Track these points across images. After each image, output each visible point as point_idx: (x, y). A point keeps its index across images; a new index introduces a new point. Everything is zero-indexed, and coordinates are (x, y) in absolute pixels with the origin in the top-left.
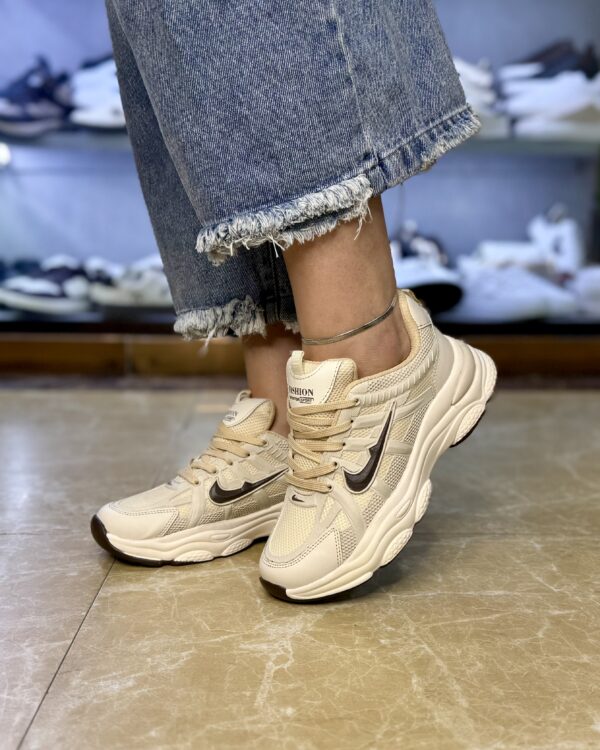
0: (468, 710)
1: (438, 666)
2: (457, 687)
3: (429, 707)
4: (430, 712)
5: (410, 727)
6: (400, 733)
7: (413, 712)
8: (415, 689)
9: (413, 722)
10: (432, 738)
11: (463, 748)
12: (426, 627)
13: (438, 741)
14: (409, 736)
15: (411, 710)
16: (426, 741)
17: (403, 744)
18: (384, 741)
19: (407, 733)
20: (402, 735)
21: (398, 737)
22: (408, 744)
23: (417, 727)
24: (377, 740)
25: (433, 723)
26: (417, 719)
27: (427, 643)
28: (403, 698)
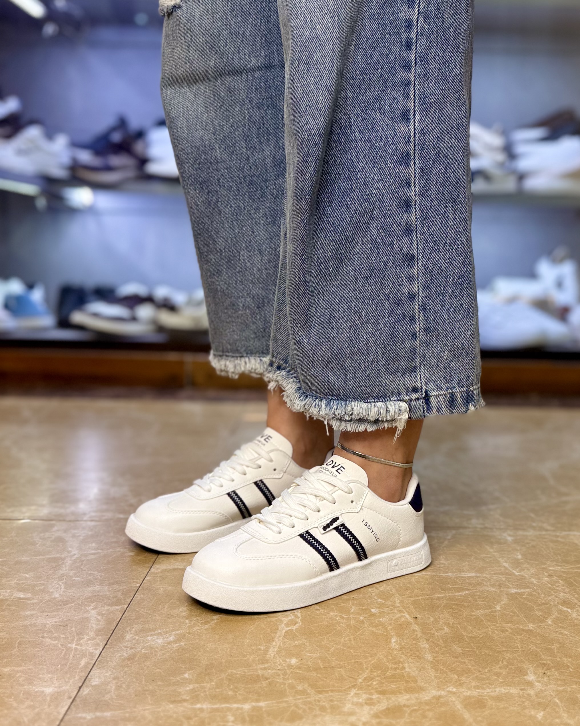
0: (431, 662)
1: (414, 630)
2: (427, 646)
4: (402, 663)
5: (385, 674)
6: (377, 678)
7: (389, 663)
8: (393, 646)
9: (388, 671)
10: (400, 683)
11: (424, 690)
12: (409, 600)
13: (405, 685)
14: (384, 681)
15: (388, 662)
16: (395, 685)
17: (377, 686)
18: (363, 684)
19: (381, 679)
20: (378, 680)
21: (375, 681)
22: (382, 686)
23: (390, 674)
24: (358, 683)
25: (403, 671)
26: (391, 668)
27: (408, 613)
28: (383, 653)
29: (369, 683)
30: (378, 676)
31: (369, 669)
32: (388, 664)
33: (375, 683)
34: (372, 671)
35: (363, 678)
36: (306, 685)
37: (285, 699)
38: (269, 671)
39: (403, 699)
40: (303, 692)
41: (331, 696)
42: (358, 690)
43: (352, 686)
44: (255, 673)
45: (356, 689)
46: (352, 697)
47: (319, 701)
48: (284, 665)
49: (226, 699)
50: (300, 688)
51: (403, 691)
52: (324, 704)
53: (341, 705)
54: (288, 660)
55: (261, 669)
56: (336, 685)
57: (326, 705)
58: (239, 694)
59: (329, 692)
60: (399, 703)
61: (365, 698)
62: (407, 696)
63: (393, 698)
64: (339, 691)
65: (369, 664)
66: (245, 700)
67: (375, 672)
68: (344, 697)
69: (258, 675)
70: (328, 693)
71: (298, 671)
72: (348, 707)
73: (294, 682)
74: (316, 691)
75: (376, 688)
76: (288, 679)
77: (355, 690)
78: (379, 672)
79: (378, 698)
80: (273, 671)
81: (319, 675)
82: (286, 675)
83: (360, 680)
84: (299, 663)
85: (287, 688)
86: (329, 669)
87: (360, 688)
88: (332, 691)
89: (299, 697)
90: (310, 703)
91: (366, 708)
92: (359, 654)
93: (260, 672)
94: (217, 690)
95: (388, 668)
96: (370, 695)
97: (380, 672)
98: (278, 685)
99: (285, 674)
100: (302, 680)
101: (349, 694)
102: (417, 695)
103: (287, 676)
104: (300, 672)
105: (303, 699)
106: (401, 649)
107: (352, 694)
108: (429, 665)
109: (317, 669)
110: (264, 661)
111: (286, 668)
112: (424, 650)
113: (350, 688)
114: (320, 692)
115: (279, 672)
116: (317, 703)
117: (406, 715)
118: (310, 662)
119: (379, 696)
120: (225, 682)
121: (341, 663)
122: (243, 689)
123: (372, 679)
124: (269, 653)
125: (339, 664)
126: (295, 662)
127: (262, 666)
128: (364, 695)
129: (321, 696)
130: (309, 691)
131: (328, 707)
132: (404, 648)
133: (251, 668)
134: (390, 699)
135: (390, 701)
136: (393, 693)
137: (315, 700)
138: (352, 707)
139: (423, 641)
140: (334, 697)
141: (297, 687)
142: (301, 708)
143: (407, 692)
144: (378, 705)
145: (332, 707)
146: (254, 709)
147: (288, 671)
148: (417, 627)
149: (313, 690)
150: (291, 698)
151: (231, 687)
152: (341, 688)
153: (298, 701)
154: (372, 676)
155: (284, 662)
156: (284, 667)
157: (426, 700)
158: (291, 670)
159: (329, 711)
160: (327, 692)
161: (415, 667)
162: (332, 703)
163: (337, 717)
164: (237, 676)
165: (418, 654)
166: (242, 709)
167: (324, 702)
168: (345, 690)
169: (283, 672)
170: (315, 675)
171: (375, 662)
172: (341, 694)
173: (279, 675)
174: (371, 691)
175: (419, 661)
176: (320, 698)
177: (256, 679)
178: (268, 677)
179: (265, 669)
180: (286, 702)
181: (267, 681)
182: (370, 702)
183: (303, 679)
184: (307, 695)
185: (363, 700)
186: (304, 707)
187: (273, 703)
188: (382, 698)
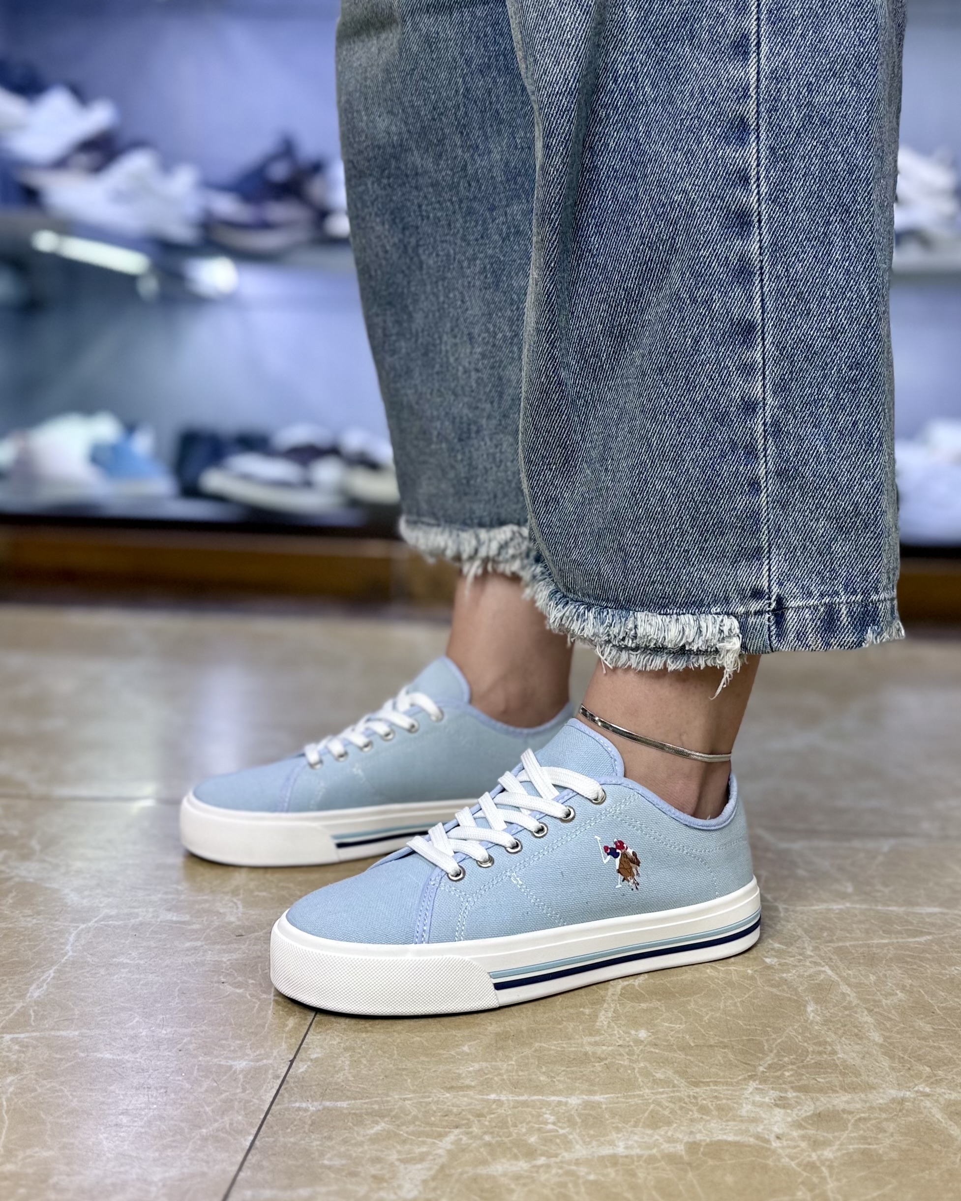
0: (881, 1046)
1: (843, 994)
2: (870, 1019)
3: (828, 1039)
4: (830, 1045)
5: (802, 1061)
6: (790, 1067)
7: (808, 1044)
8: (811, 1018)
9: (807, 1056)
10: (833, 1075)
11: (875, 1089)
12: (828, 946)
13: (841, 1079)
14: (803, 1071)
15: (806, 1041)
16: (824, 1078)
17: (793, 1079)
18: (767, 1074)
19: (798, 1067)
20: (792, 1070)
21: (788, 1070)
22: (800, 1080)
23: (813, 1061)
24: (759, 1074)
25: (835, 1058)
26: (813, 1052)
27: (830, 966)
28: (796, 1027)
29: (779, 1073)
30: (793, 1064)
31: (775, 1051)
32: (806, 1044)
33: (787, 1074)
34: (778, 1055)
35: (766, 1065)
36: (670, 1073)
37: (638, 1093)
38: (604, 1048)
39: (840, 1101)
40: (667, 1082)
41: (716, 1091)
42: (760, 1083)
43: (749, 1076)
44: (580, 1049)
45: (757, 1082)
46: (751, 1093)
47: (695, 1097)
48: (628, 1039)
49: (538, 1089)
50: (659, 1075)
51: (838, 1089)
52: (705, 1102)
53: (735, 1105)
54: (633, 1032)
55: (590, 1043)
56: (722, 1074)
57: (709, 1104)
58: (559, 1081)
59: (711, 1084)
60: (834, 1106)
61: (774, 1096)
62: (846, 1097)
63: (822, 1099)
64: (727, 1084)
65: (773, 1043)
66: (570, 1091)
67: (786, 1056)
68: (737, 1093)
69: (586, 1054)
70: (709, 1086)
71: (652, 1050)
72: (746, 1109)
73: (648, 1065)
74: (688, 1082)
75: (790, 1082)
76: (637, 1061)
77: (754, 1084)
78: (791, 1057)
79: (797, 1097)
80: (610, 1048)
81: (689, 1058)
82: (633, 1055)
83: (761, 1069)
84: (653, 1037)
85: (638, 1075)
86: (706, 1049)
87: (764, 1081)
88: (716, 1083)
89: (661, 1090)
90: (680, 1099)
91: (779, 1113)
92: (754, 1027)
93: (588, 1049)
94: (521, 1073)
95: (808, 1052)
96: (781, 1091)
97: (794, 1056)
98: (621, 1070)
99: (631, 1053)
100: (661, 1064)
101: (746, 1089)
102: (863, 1096)
103: (636, 1057)
104: (657, 1051)
105: (667, 1093)
106: (826, 1022)
107: (751, 1090)
108: (878, 1049)
109: (685, 1048)
110: (592, 1032)
111: (631, 1043)
112: (866, 1026)
113: (745, 1079)
114: (696, 1084)
115: (621, 1050)
116: (693, 1101)
117: (850, 1125)
118: (672, 1037)
119: (798, 1094)
120: (531, 1060)
121: (725, 1040)
122: (563, 1073)
123: (783, 1067)
124: (599, 1020)
125: (722, 1042)
126: (645, 1036)
127: (592, 1039)
128: (772, 1092)
129: (698, 1090)
130: (676, 1082)
131: (712, 1108)
132: (831, 1022)
133: (572, 1041)
134: (818, 1099)
135: (818, 1103)
136: (821, 1090)
137: (689, 1096)
138: (754, 1110)
139: (863, 1012)
140: (720, 1093)
141: (654, 1074)
142: (667, 1107)
143: (845, 1090)
144: (799, 1108)
145: (720, 1108)
146: (587, 1105)
147: (635, 1048)
148: (849, 989)
149: (683, 1081)
150: (647, 1091)
151: (544, 1069)
152: (731, 1078)
153: (658, 1096)
154: (780, 1062)
155: (627, 1035)
156: (629, 1042)
157: (880, 1104)
158: (641, 1047)
159: (715, 1113)
160: (707, 1084)
161: (853, 1051)
162: (718, 1102)
163: (730, 1123)
164: (552, 1052)
165: (856, 1031)
166: (566, 1104)
167: (704, 1099)
168: (737, 1083)
169: (627, 1050)
170: (683, 1056)
171: (782, 1042)
172: (731, 1088)
173: (620, 1055)
174: (784, 1086)
175: (860, 1042)
176: (697, 1093)
177: (584, 1059)
178: (603, 1056)
179: (596, 1044)
180: (639, 1096)
181: (602, 1063)
182: (782, 1103)
183: (662, 1062)
184: (674, 1087)
185: (770, 1099)
186: (672, 1105)
187: (618, 1097)
188: (803, 1097)
